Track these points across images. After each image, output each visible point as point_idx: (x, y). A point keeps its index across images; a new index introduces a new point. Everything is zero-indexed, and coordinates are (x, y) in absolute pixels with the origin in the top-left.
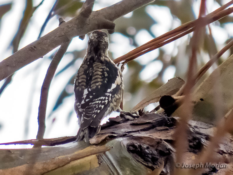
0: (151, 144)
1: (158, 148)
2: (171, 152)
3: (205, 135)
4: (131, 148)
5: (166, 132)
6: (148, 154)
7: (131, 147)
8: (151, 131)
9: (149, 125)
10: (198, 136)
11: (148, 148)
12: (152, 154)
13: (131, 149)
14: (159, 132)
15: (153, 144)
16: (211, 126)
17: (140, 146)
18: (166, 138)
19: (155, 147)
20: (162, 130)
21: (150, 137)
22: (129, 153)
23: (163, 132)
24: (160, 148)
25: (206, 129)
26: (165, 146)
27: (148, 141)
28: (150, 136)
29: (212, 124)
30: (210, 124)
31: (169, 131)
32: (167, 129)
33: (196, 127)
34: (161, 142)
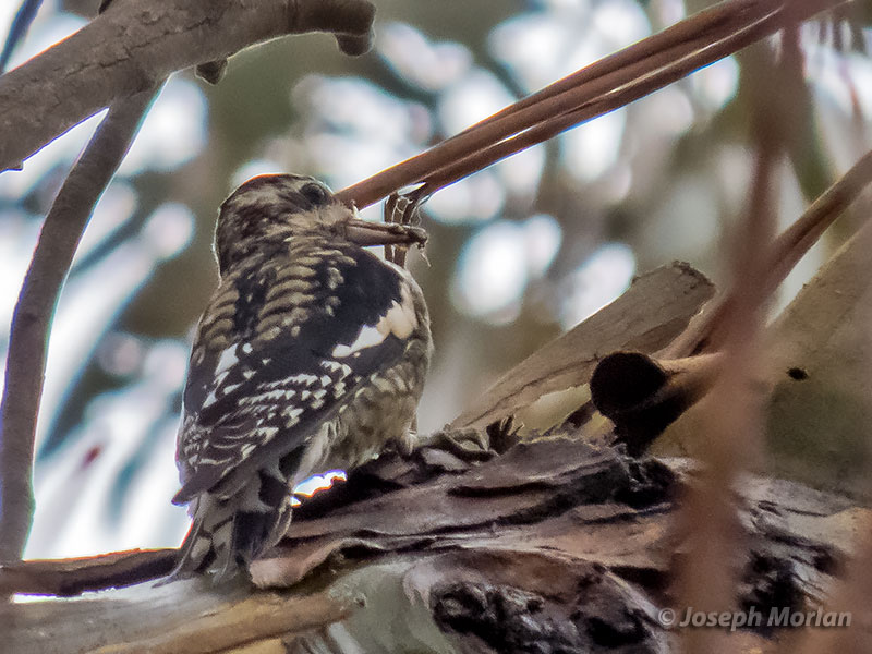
0: (549, 591)
1: (581, 609)
2: (646, 626)
3: (813, 548)
4: (455, 608)
5: (622, 531)
6: (536, 636)
7: (450, 602)
8: (551, 523)
9: (542, 496)
10: (778, 551)
11: (533, 608)
12: (553, 638)
13: (452, 613)
14: (588, 528)
15: (560, 587)
16: (842, 500)
17: (497, 600)
18: (620, 562)
19: (571, 605)
20: (601, 522)
21: (547, 553)
22: (443, 630)
23: (609, 528)
24: (592, 610)
25: (815, 515)
26: (617, 600)
27: (537, 574)
28: (547, 548)
29: (849, 495)
30: (839, 492)
31: (635, 527)
32: (627, 518)
33: (769, 507)
34: (599, 580)
